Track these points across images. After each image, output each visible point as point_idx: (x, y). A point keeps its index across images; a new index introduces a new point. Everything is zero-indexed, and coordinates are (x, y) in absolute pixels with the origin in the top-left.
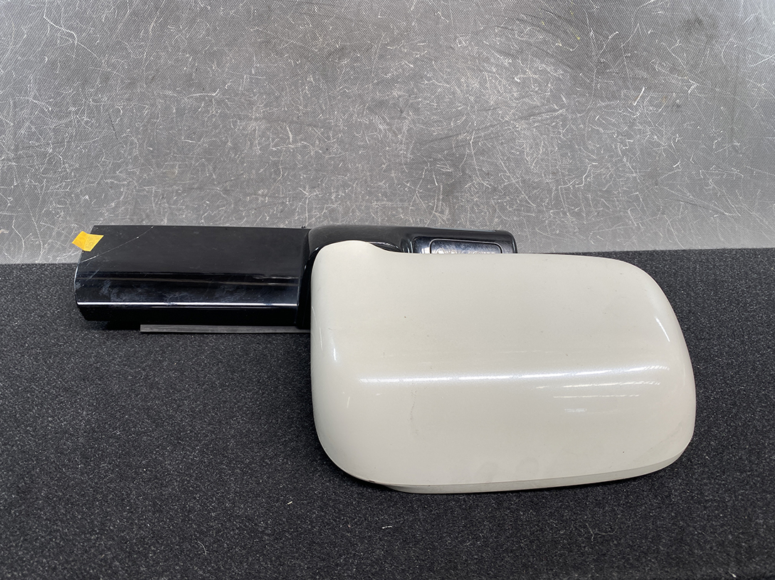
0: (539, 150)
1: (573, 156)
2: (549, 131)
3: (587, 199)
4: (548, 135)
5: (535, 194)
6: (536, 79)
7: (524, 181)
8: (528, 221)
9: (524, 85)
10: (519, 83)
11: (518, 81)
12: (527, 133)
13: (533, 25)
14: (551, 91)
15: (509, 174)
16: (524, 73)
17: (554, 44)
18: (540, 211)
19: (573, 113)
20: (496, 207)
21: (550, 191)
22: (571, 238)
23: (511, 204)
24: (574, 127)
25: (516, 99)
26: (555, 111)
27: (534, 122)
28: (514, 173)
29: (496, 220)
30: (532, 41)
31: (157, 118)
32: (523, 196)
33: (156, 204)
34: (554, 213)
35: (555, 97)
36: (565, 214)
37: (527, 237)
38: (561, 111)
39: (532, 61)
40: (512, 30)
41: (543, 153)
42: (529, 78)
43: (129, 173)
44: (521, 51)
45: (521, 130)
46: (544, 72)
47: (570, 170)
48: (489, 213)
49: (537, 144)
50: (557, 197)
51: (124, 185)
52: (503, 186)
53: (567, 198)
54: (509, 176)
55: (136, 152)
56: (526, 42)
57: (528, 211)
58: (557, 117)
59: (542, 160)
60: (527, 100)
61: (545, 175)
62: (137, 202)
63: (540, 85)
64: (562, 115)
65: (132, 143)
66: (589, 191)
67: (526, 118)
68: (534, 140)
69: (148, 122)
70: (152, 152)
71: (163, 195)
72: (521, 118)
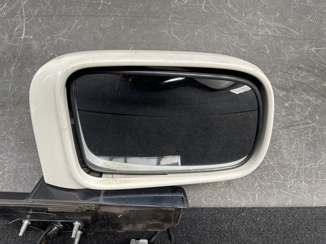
0: (292, 146)
1: (314, 150)
2: (301, 135)
3: (317, 174)
4: (300, 138)
5: (285, 170)
6: (300, 105)
7: (278, 163)
8: (277, 185)
9: (291, 107)
10: (288, 107)
11: (287, 105)
12: (287, 137)
13: (308, 71)
14: (309, 112)
15: (269, 159)
16: (293, 100)
17: (320, 84)
18: (285, 180)
19: (322, 125)
20: (258, 177)
21: (294, 169)
22: (302, 195)
23: (267, 176)
24: (319, 134)
25: (283, 116)
26: (309, 124)
27: (292, 130)
28: (273, 159)
29: (256, 184)
30: (304, 81)
31: (25, 126)
32: (277, 171)
33: (30, 173)
34: (294, 181)
35: (311, 116)
36: (301, 182)
37: (274, 194)
38: (313, 124)
39: (301, 94)
40: (291, 74)
41: (295, 148)
42: (295, 104)
43: (9, 156)
44: (294, 87)
45: (283, 134)
46: (309, 101)
47: (310, 158)
48: (253, 180)
49: (292, 143)
50: (298, 173)
51: (6, 163)
52: (264, 166)
53: (305, 173)
54: (269, 161)
55: (12, 145)
56: (300, 82)
57: (277, 180)
58: (310, 128)
59: (293, 152)
60: (290, 117)
61: (293, 160)
62: (16, 172)
63: (302, 109)
64: (313, 126)
65: (9, 140)
66: (320, 170)
67: (288, 128)
68: (290, 140)
69: (19, 128)
70: (24, 144)
71: (34, 168)
72: (284, 128)
